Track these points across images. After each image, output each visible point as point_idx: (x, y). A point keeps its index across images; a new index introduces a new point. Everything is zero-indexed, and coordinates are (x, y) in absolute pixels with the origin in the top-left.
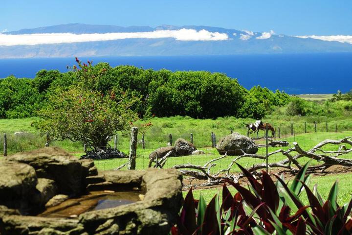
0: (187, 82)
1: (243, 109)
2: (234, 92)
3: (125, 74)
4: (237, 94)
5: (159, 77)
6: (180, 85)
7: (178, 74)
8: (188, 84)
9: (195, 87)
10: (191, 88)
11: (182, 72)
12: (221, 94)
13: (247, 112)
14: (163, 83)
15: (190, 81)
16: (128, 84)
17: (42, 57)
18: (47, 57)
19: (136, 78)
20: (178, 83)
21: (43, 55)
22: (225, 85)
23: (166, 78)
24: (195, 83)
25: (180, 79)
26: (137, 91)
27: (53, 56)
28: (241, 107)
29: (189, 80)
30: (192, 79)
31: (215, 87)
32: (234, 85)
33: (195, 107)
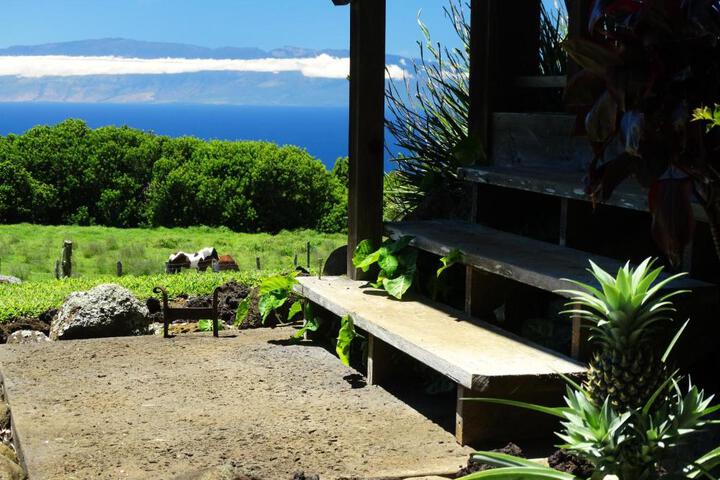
0: (227, 162)
1: (332, 216)
2: (317, 185)
3: (112, 143)
4: (323, 188)
5: (176, 152)
6: (213, 167)
7: (211, 146)
8: (227, 166)
9: (242, 172)
10: (235, 174)
11: (221, 142)
12: (290, 186)
13: (339, 223)
14: (181, 163)
15: (233, 161)
16: (115, 163)
17: (51, 100)
18: (60, 100)
19: (131, 151)
20: (207, 163)
21: (51, 98)
22: (301, 169)
23: (188, 152)
24: (241, 164)
25: (215, 156)
26: (129, 176)
27: (70, 100)
28: (328, 211)
29: (231, 158)
30: (238, 158)
31: (280, 172)
32: (318, 170)
33: (242, 209)
